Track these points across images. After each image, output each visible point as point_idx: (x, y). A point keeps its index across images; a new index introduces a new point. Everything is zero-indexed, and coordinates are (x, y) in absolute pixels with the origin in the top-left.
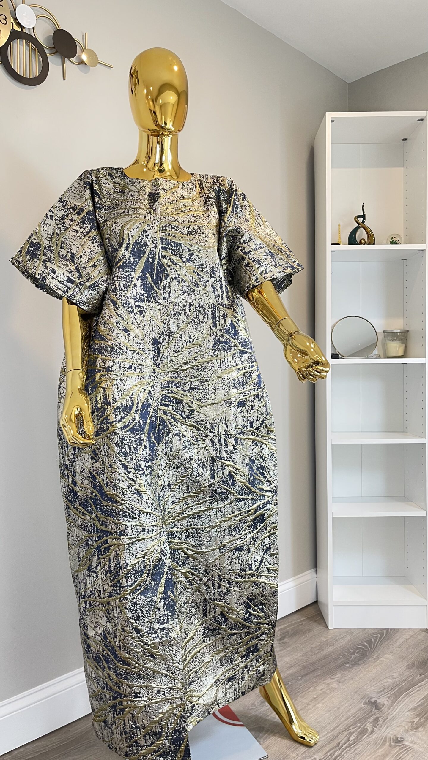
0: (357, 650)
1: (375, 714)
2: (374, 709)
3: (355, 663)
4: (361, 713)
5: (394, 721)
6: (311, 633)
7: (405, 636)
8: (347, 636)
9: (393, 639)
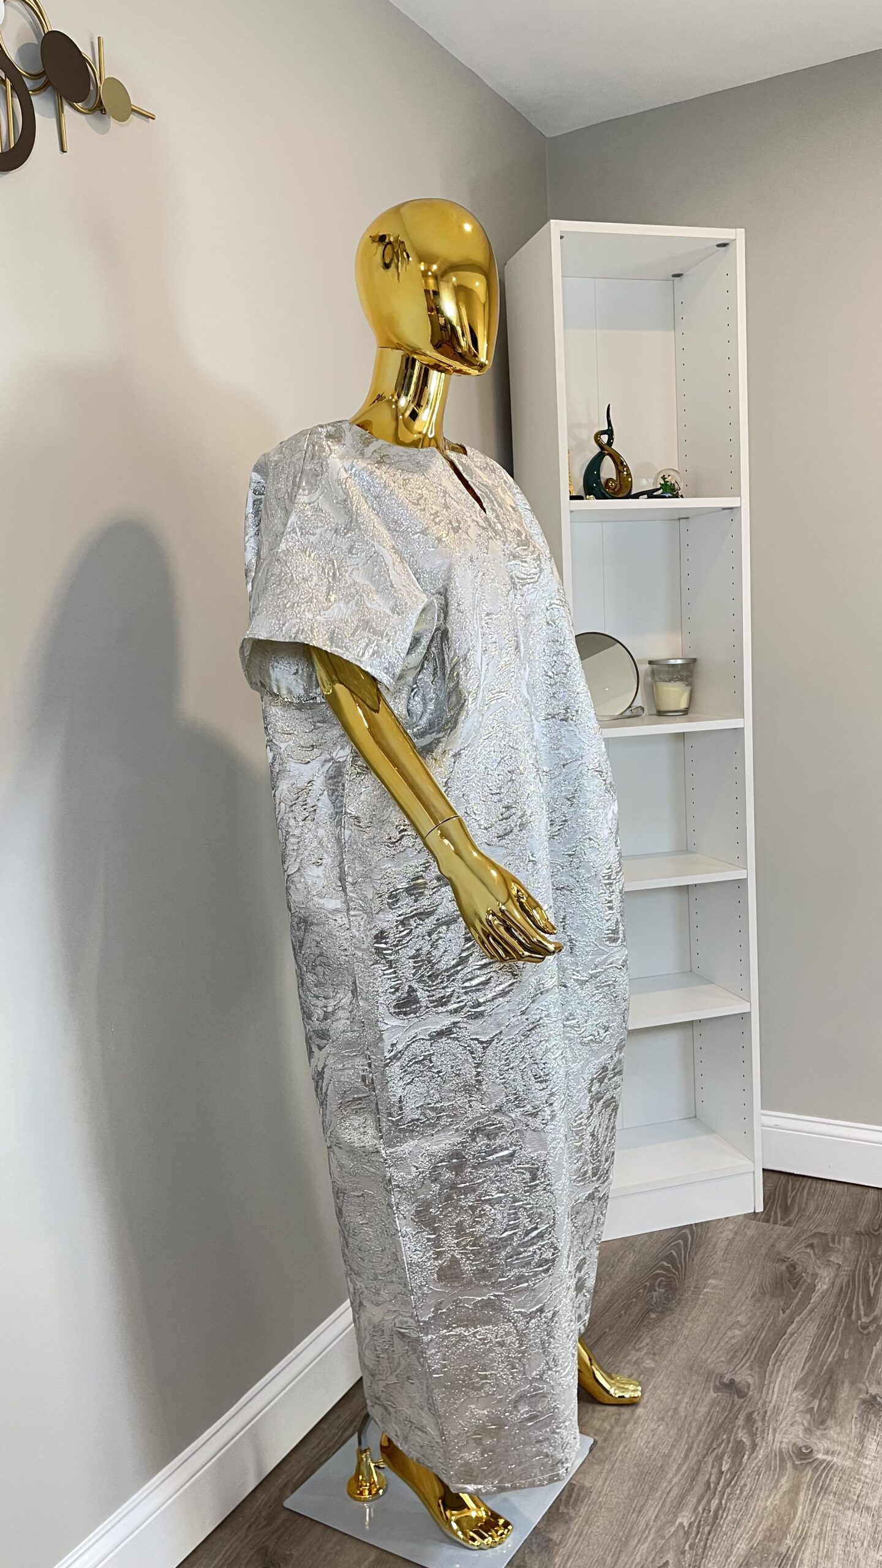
0: (657, 1279)
1: (741, 1407)
2: (736, 1396)
3: (664, 1308)
4: (718, 1412)
5: (778, 1414)
7: (724, 1234)
8: (627, 1253)
9: (707, 1246)
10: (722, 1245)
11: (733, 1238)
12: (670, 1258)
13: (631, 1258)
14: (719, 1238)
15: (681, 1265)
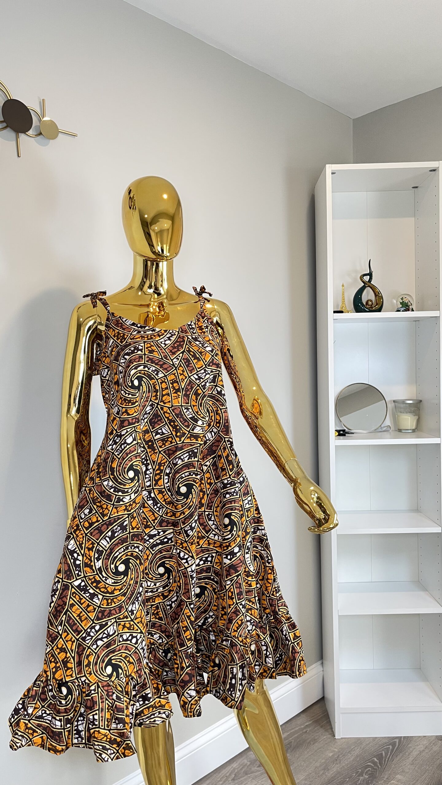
0: (367, 768)
6: (316, 744)
7: (419, 746)
8: (356, 748)
9: (405, 752)
10: (415, 753)
11: (423, 751)
12: (380, 757)
13: (357, 751)
14: (414, 749)
15: (385, 763)
